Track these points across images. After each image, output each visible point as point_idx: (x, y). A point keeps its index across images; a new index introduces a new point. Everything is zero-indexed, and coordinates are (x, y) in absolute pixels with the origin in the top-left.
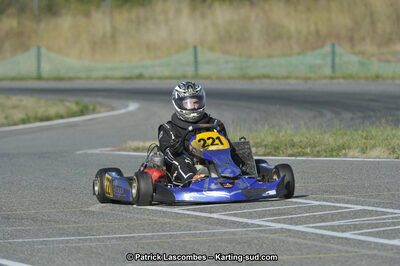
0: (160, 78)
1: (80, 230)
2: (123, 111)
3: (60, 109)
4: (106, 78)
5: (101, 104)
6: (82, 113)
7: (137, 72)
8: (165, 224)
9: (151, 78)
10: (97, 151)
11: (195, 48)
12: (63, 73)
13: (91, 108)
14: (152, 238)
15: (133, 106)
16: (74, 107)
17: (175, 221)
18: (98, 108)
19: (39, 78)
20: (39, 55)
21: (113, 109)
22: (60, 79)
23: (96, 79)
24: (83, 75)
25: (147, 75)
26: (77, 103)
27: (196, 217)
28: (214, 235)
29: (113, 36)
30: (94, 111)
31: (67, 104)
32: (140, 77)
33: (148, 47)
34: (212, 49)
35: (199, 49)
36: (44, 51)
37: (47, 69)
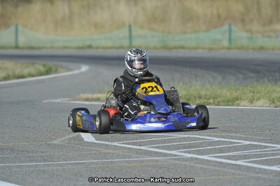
0: (104, 48)
1: (46, 158)
2: (77, 72)
3: (32, 70)
4: (65, 47)
5: (62, 67)
6: (47, 73)
7: (88, 43)
8: (107, 153)
9: (98, 48)
10: (58, 101)
11: (130, 26)
12: (34, 44)
13: (54, 69)
14: (97, 163)
15: (84, 68)
16: (42, 69)
17: (114, 152)
18: (59, 69)
19: (17, 47)
20: (17, 30)
21: (70, 70)
22: (32, 48)
23: (58, 48)
24: (49, 45)
25: (94, 45)
26: (44, 66)
27: (130, 148)
28: (142, 162)
29: (70, 17)
30: (56, 72)
31: (37, 66)
32: (90, 47)
33: (96, 25)
34: (142, 27)
35: (133, 27)
36: (20, 28)
37: (22, 40)
